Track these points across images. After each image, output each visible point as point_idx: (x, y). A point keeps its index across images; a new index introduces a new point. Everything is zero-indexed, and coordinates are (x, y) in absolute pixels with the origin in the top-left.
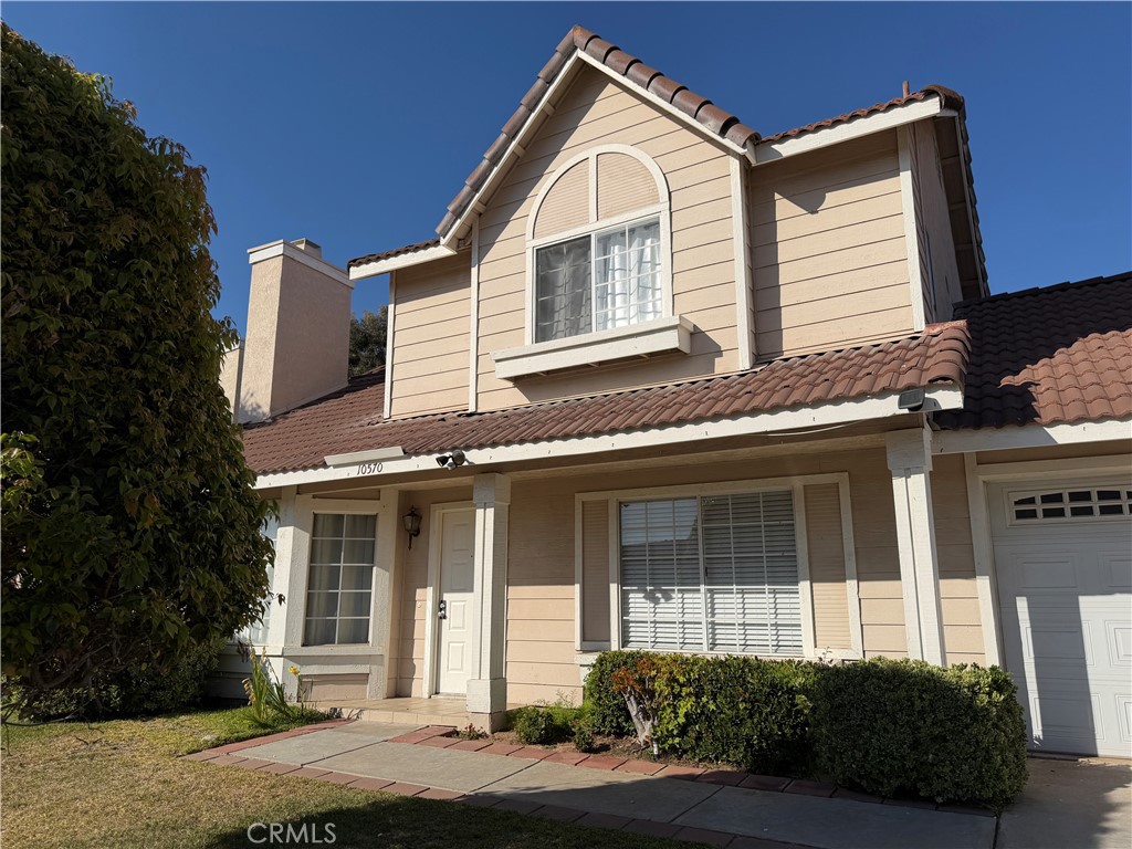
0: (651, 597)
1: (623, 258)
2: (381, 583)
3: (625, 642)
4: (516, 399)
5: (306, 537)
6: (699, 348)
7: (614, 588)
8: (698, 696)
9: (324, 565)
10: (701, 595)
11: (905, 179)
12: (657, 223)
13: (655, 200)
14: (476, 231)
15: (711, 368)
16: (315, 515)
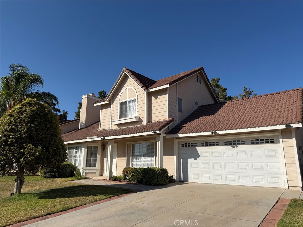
0: (136, 159)
1: (132, 105)
2: (98, 157)
3: (132, 166)
4: (116, 127)
5: (86, 150)
6: (140, 120)
7: (131, 158)
8: (133, 173)
9: (89, 154)
10: (142, 159)
11: (168, 94)
12: (135, 100)
13: (135, 97)
14: (112, 99)
15: (141, 124)
16: (88, 146)
